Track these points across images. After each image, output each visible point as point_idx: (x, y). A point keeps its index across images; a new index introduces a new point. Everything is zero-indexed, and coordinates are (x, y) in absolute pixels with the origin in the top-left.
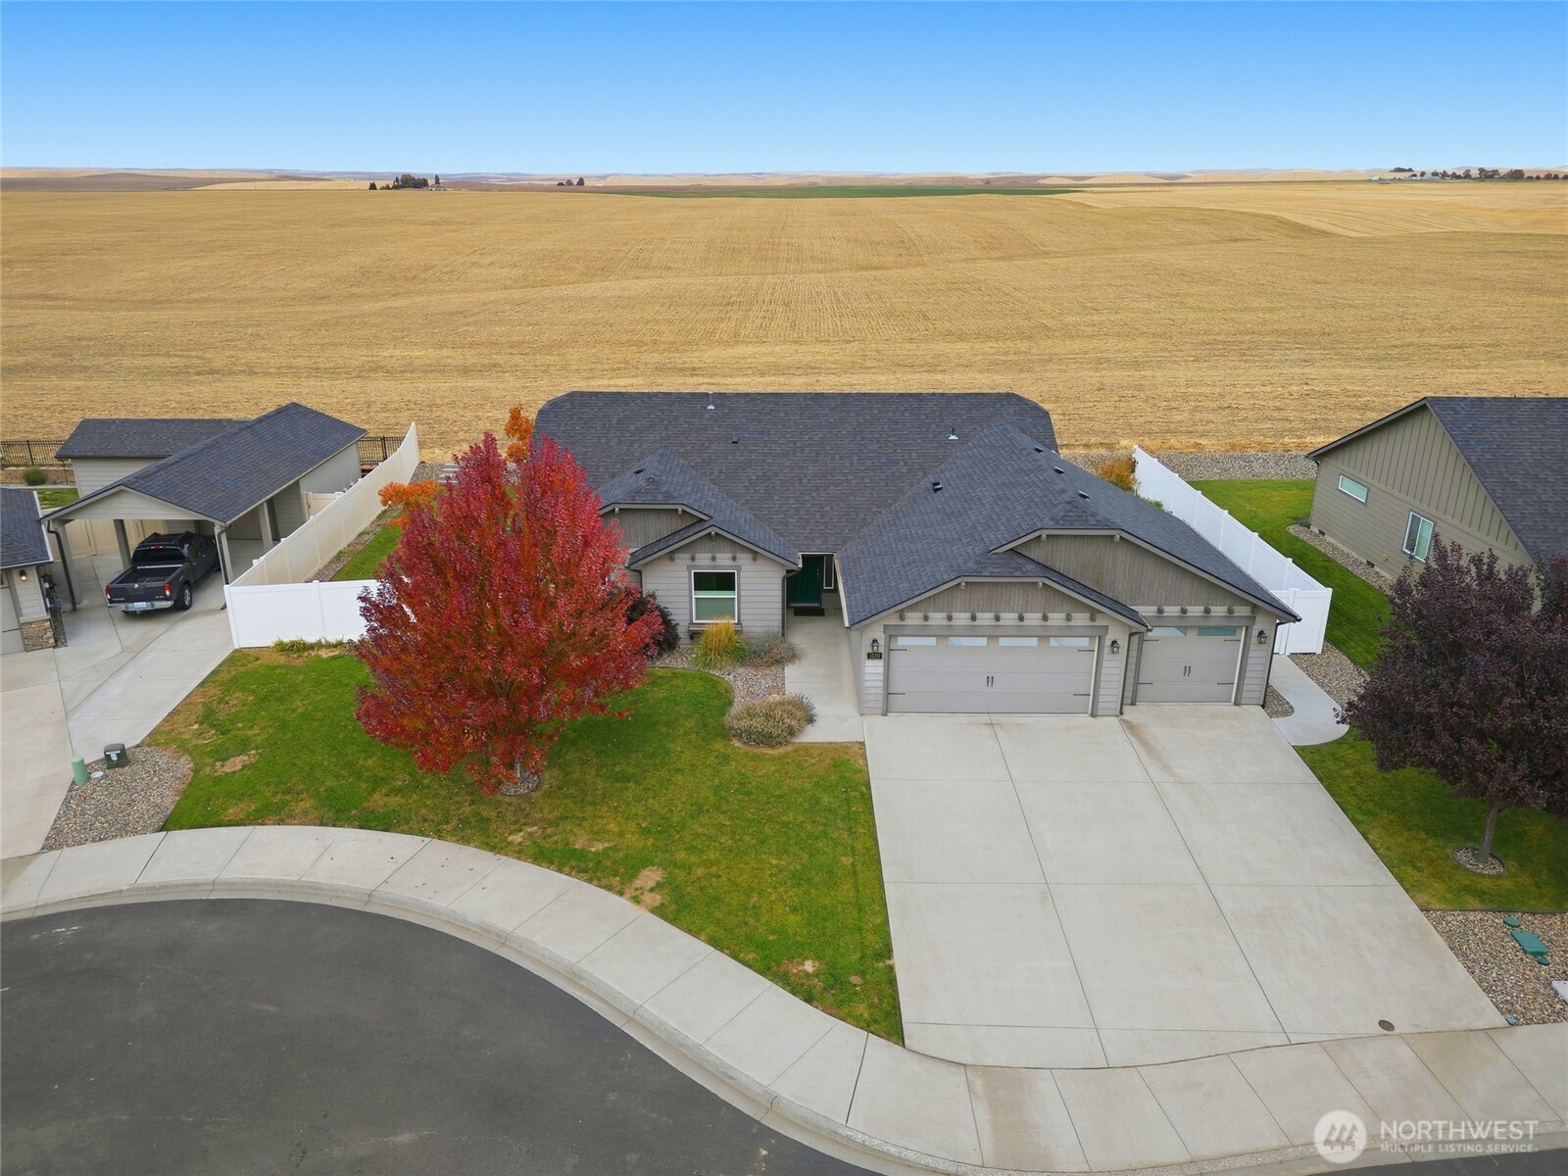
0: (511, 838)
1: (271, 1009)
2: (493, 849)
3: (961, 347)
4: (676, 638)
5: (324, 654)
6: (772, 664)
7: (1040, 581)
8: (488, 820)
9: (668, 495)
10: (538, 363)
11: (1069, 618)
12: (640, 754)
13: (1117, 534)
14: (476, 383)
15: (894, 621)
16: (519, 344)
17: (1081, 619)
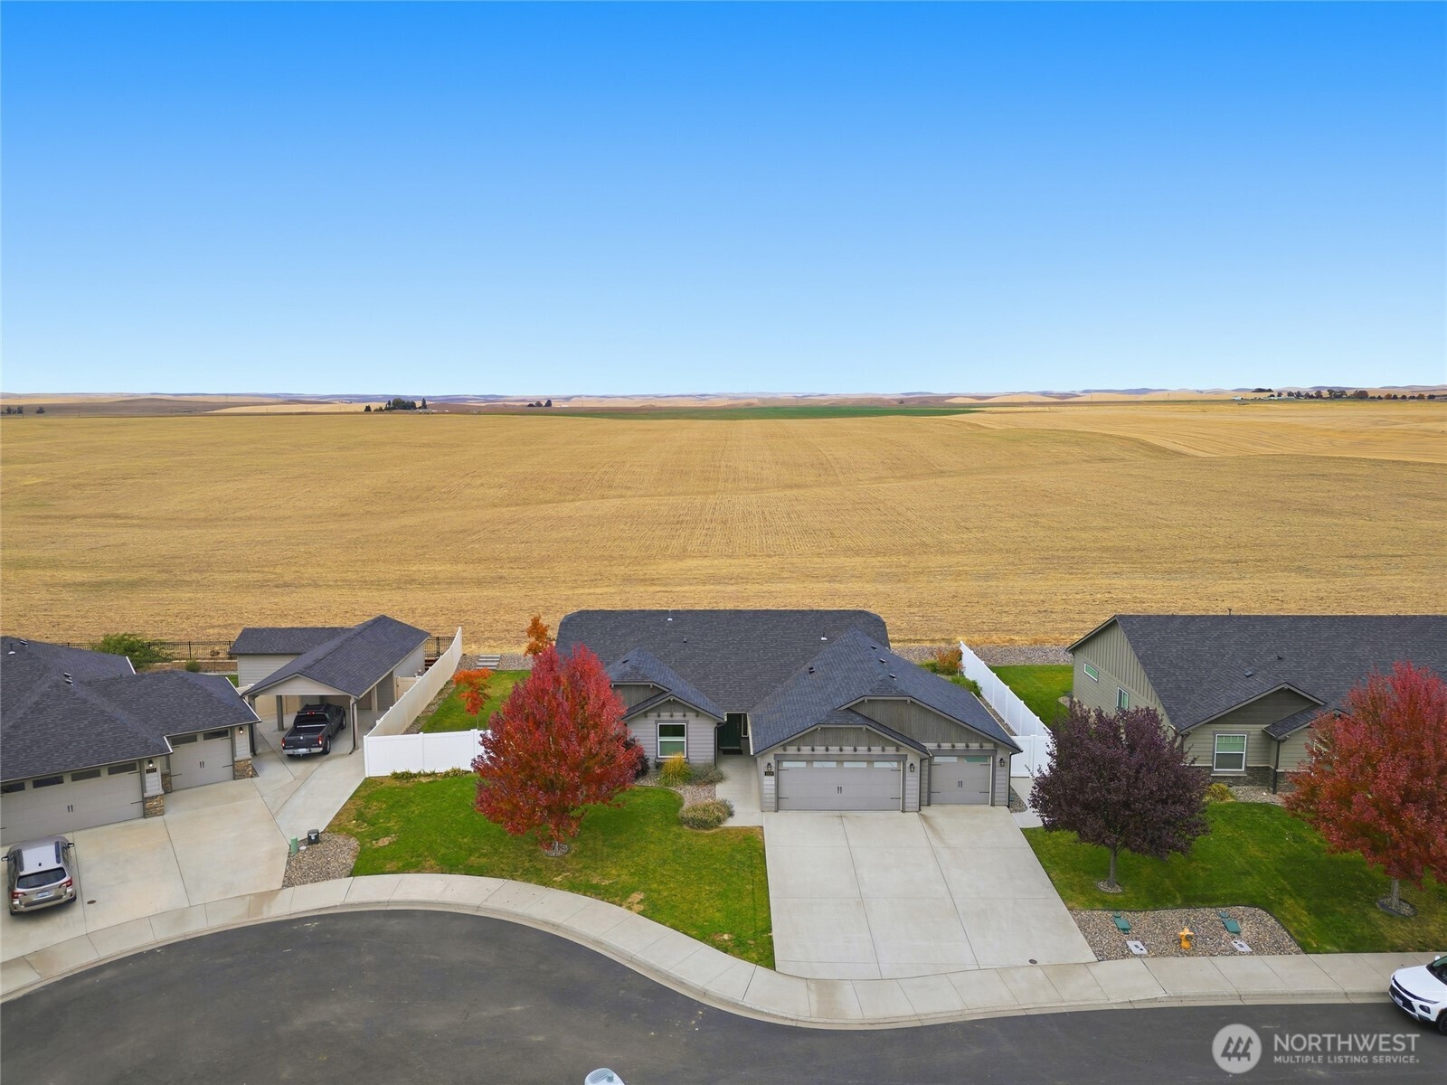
0: (555, 879)
1: (437, 958)
2: (545, 885)
3: (858, 560)
4: (648, 768)
5: (424, 780)
6: (708, 783)
7: (864, 727)
8: (541, 870)
9: (644, 676)
10: (534, 575)
11: (883, 750)
12: (628, 834)
13: (908, 699)
14: (489, 593)
15: (780, 752)
16: (515, 560)
17: (891, 750)
